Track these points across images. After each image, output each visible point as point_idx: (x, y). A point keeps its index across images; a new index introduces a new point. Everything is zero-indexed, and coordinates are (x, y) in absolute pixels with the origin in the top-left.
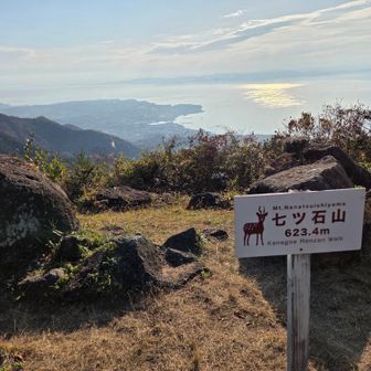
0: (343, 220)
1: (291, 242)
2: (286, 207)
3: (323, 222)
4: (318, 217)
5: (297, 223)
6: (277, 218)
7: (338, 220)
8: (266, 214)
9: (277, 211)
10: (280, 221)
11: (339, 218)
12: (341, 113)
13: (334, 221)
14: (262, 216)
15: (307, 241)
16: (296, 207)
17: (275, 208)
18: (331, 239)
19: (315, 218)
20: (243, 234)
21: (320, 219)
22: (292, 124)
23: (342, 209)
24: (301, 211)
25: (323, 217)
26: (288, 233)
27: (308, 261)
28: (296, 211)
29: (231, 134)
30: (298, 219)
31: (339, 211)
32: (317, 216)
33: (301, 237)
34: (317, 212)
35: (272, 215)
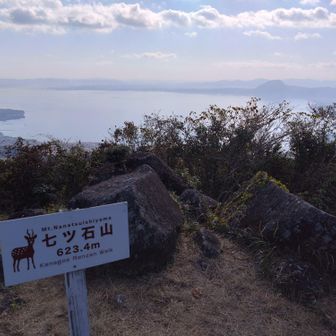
0: (111, 233)
1: (64, 261)
2: (55, 228)
3: (93, 237)
4: (88, 233)
5: (68, 241)
6: (47, 239)
7: (107, 233)
8: (36, 236)
9: (47, 232)
10: (51, 242)
11: (107, 231)
12: (160, 123)
13: (102, 234)
14: (31, 239)
15: (79, 257)
16: (65, 226)
17: (44, 229)
18: (102, 252)
19: (85, 234)
20: (12, 260)
21: (90, 235)
22: (118, 133)
23: (109, 222)
24: (71, 229)
25: (92, 232)
26: (59, 253)
27: (82, 276)
28: (65, 230)
29: (56, 143)
30: (69, 237)
31: (106, 225)
32: (86, 233)
33: (73, 254)
34: (86, 229)
35: (41, 236)
